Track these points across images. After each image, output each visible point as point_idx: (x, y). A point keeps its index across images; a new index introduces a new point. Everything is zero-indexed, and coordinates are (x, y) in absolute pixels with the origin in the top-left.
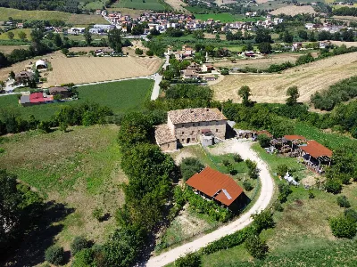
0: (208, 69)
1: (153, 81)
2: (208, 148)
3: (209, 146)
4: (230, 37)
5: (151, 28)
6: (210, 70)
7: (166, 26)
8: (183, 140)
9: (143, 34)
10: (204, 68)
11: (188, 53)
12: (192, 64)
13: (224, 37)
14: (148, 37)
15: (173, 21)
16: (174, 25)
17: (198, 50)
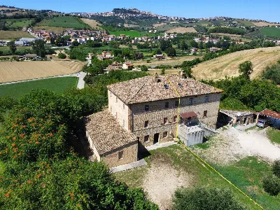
0: (129, 67)
1: (77, 79)
2: (199, 150)
3: (199, 145)
4: (140, 47)
5: (73, 40)
6: (131, 68)
7: (86, 39)
8: (147, 138)
9: (66, 45)
10: (125, 67)
11: (108, 56)
12: (114, 63)
13: (135, 47)
14: (70, 47)
15: (92, 36)
16: (92, 39)
17: (116, 55)
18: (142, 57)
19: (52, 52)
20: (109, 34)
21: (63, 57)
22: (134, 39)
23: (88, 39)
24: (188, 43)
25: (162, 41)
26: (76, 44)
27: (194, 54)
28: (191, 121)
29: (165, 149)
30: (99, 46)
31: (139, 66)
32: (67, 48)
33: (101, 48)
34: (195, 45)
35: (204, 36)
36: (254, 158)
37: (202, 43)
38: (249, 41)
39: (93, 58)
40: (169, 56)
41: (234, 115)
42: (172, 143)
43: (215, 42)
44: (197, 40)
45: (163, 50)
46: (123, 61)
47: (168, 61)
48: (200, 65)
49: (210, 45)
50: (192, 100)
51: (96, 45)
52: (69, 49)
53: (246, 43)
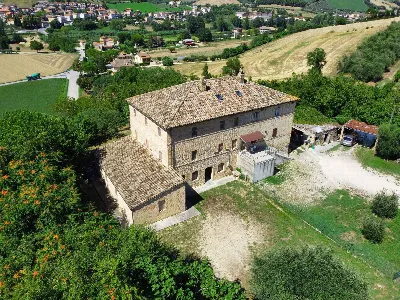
0: (144, 60)
1: (65, 81)
2: (271, 187)
3: (269, 179)
4: (157, 28)
5: (51, 20)
6: (147, 61)
7: (71, 17)
8: (195, 174)
9: (40, 27)
10: (138, 60)
11: (110, 44)
12: (121, 54)
13: (149, 29)
14: (48, 31)
15: (80, 12)
16: (82, 16)
17: (122, 41)
18: (162, 44)
19: (18, 39)
20: (107, 8)
21: (37, 47)
22: (147, 15)
23: (75, 16)
24: (227, 19)
25: (190, 18)
26: (56, 25)
27: (238, 38)
28: (255, 145)
29: (222, 189)
30: (94, 27)
31: (159, 59)
32: (43, 31)
33: (97, 31)
34: (238, 23)
35: (250, 10)
36: (345, 192)
37: (247, 20)
38: (313, 16)
39: (87, 47)
40: (201, 41)
41: (311, 130)
42: (231, 179)
43: (266, 18)
44: (240, 15)
45: (193, 32)
46: (135, 52)
47: (201, 48)
48: (248, 53)
49: (259, 23)
50: (256, 115)
51: (89, 26)
52: (46, 33)
53: (308, 20)
